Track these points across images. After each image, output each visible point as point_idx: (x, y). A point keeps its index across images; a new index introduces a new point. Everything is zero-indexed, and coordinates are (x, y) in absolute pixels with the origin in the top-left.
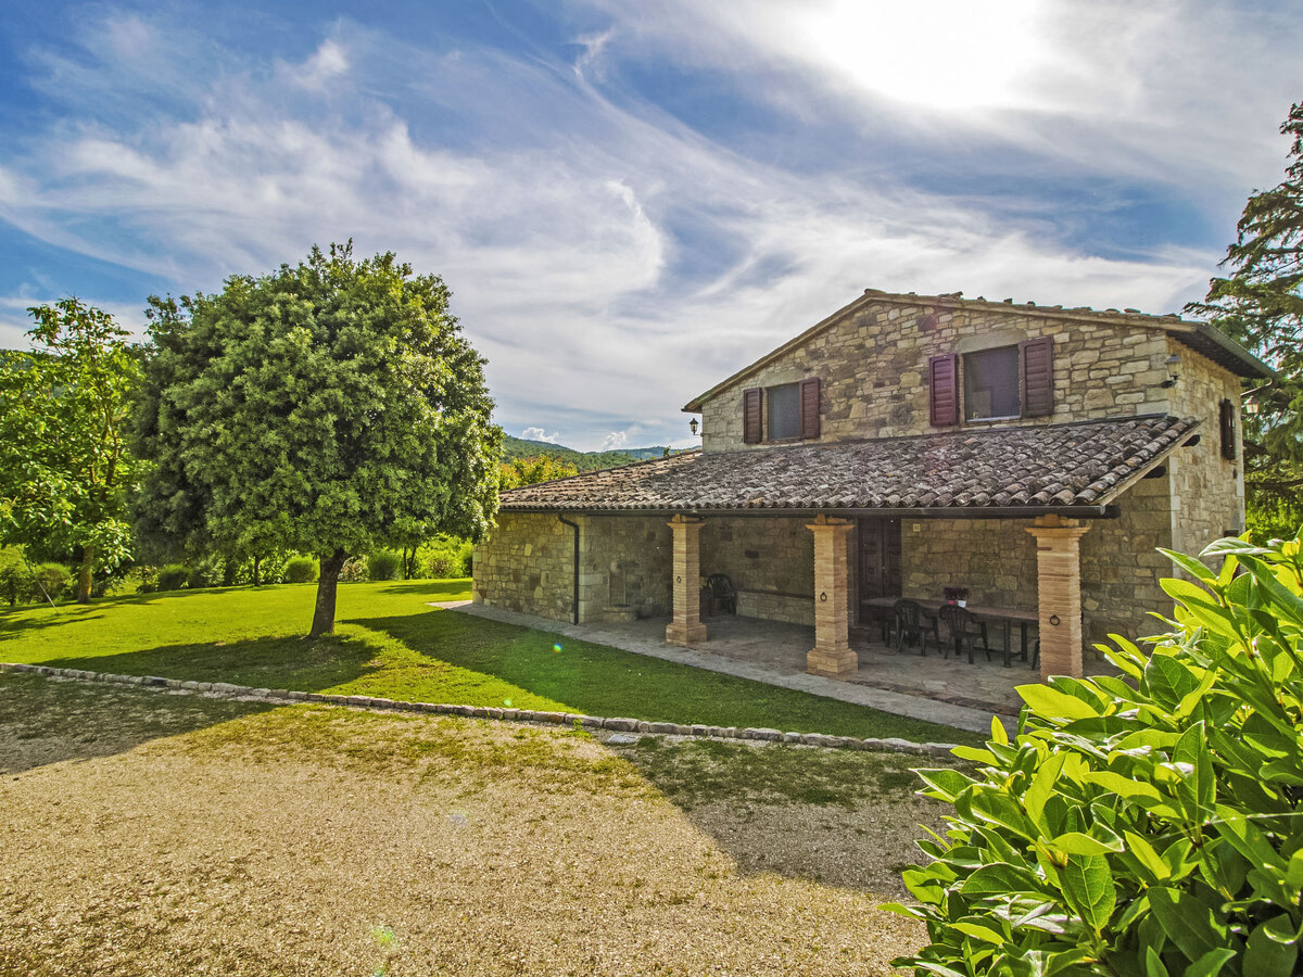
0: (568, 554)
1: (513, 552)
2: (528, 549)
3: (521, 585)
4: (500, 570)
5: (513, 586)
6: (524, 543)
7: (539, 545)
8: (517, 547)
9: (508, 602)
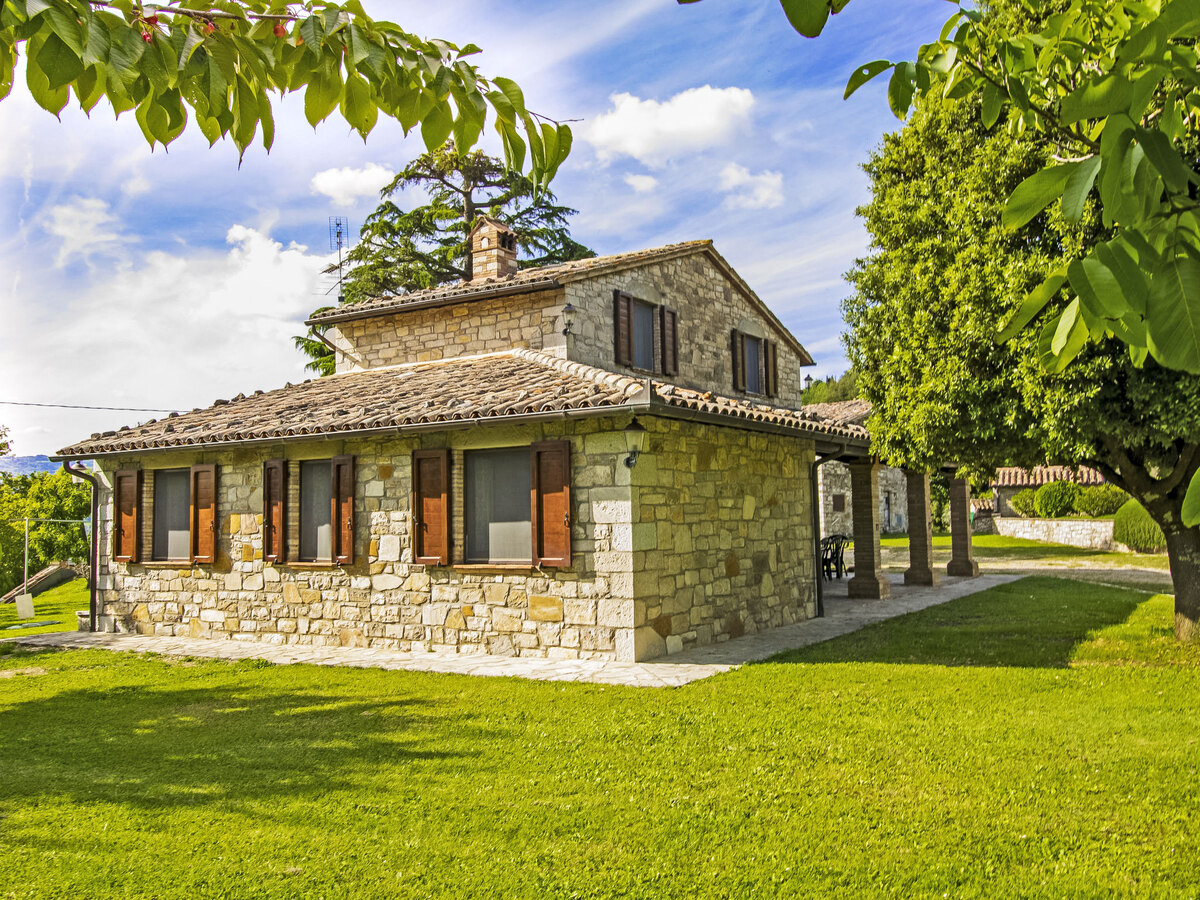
0: (800, 510)
1: (724, 515)
2: (749, 505)
3: (741, 579)
4: (700, 560)
5: (724, 587)
6: (741, 493)
7: (766, 499)
8: (730, 503)
9: (717, 626)
